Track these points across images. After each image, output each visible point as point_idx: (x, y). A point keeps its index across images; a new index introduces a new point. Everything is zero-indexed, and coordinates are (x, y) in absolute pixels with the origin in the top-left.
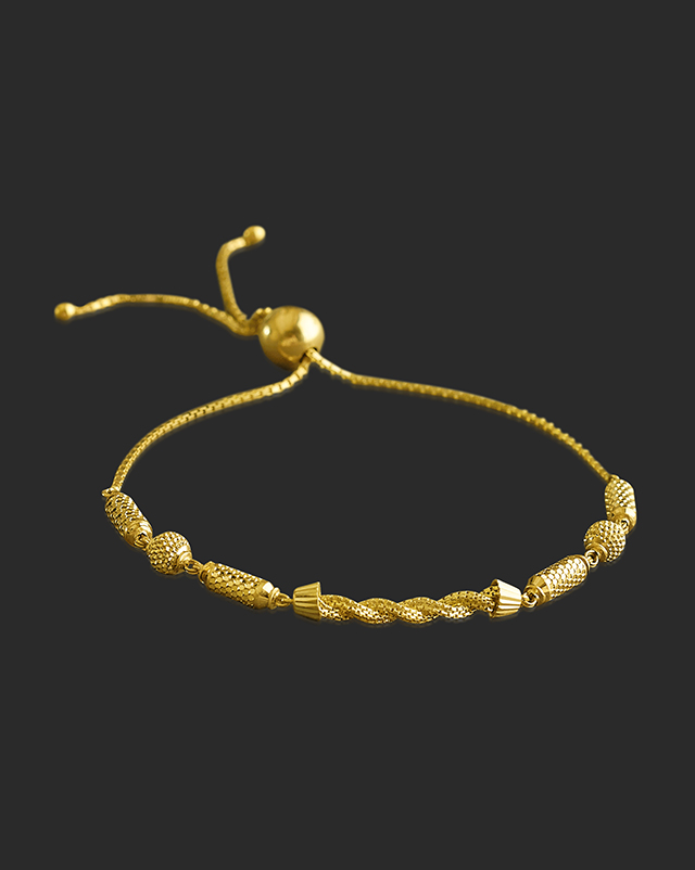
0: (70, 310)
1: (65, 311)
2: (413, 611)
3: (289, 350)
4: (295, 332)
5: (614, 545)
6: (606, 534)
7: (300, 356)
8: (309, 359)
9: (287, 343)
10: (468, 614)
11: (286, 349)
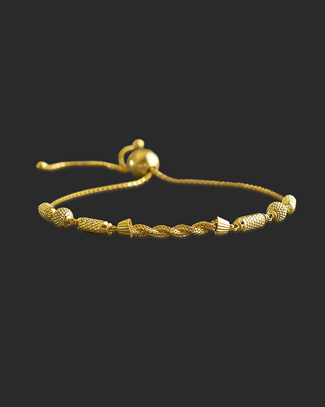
0: (44, 165)
1: (41, 166)
2: (175, 230)
3: (142, 169)
4: (144, 161)
5: (281, 213)
6: (278, 208)
7: (147, 170)
8: (151, 172)
9: (140, 166)
10: (203, 232)
11: (140, 168)
